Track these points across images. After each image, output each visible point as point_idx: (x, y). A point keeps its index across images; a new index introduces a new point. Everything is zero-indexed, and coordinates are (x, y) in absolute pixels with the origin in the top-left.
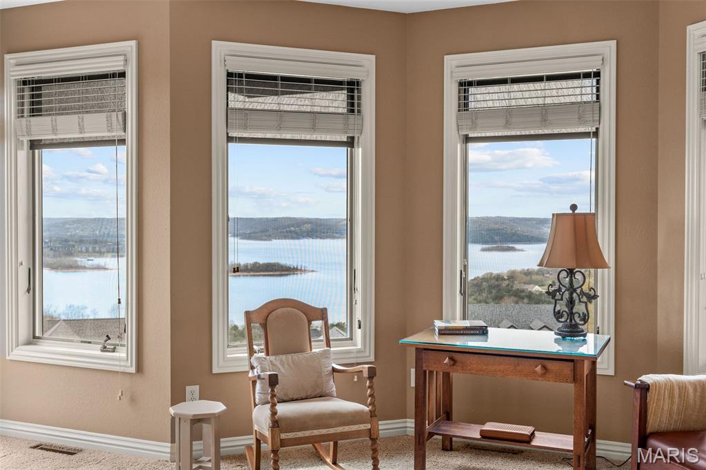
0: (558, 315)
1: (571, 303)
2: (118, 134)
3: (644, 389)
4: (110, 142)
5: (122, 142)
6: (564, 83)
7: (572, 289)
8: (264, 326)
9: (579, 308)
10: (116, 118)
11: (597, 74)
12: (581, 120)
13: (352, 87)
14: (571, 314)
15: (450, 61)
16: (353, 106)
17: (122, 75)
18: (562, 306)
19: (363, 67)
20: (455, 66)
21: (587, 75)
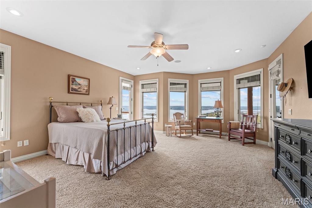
0: (216, 115)
1: (218, 113)
2: (156, 91)
3: (230, 123)
4: (155, 92)
5: (156, 92)
6: (216, 83)
7: (218, 111)
8: (176, 116)
9: (219, 113)
10: (155, 89)
11: (221, 82)
12: (218, 88)
13: (185, 84)
14: (218, 114)
15: (199, 81)
16: (185, 87)
17: (156, 83)
18: (217, 113)
19: (187, 82)
20: (200, 81)
21: (219, 82)
